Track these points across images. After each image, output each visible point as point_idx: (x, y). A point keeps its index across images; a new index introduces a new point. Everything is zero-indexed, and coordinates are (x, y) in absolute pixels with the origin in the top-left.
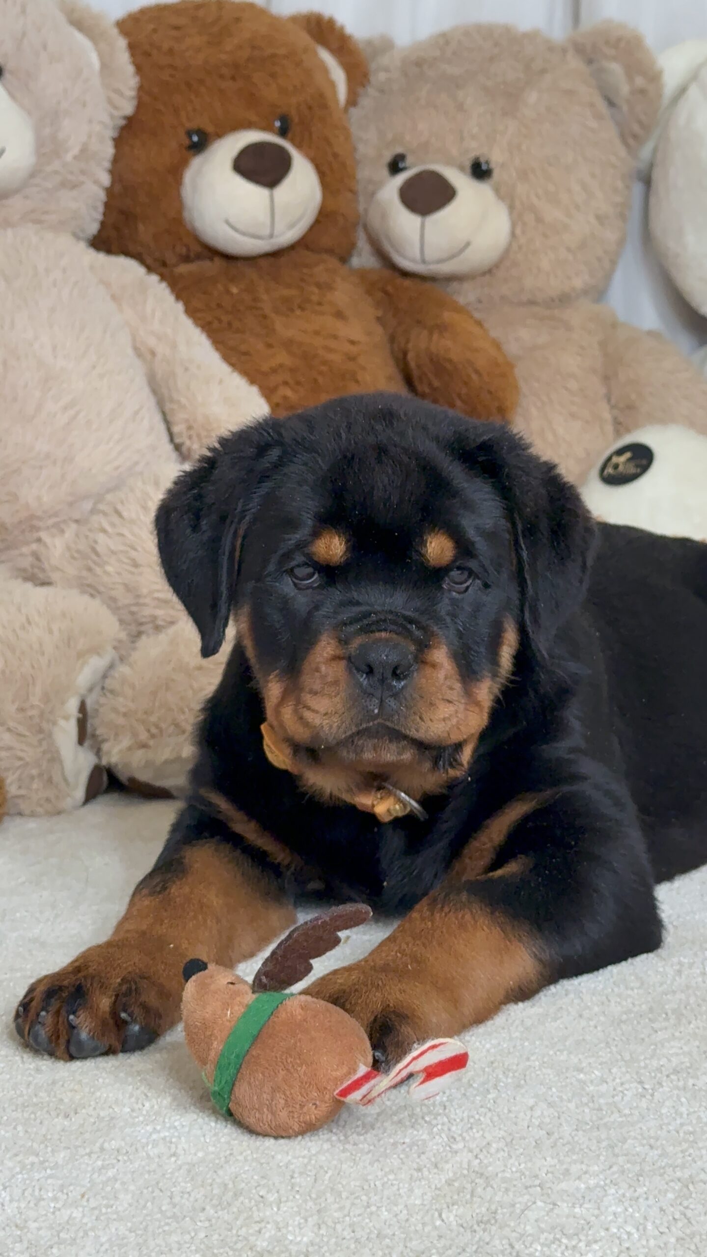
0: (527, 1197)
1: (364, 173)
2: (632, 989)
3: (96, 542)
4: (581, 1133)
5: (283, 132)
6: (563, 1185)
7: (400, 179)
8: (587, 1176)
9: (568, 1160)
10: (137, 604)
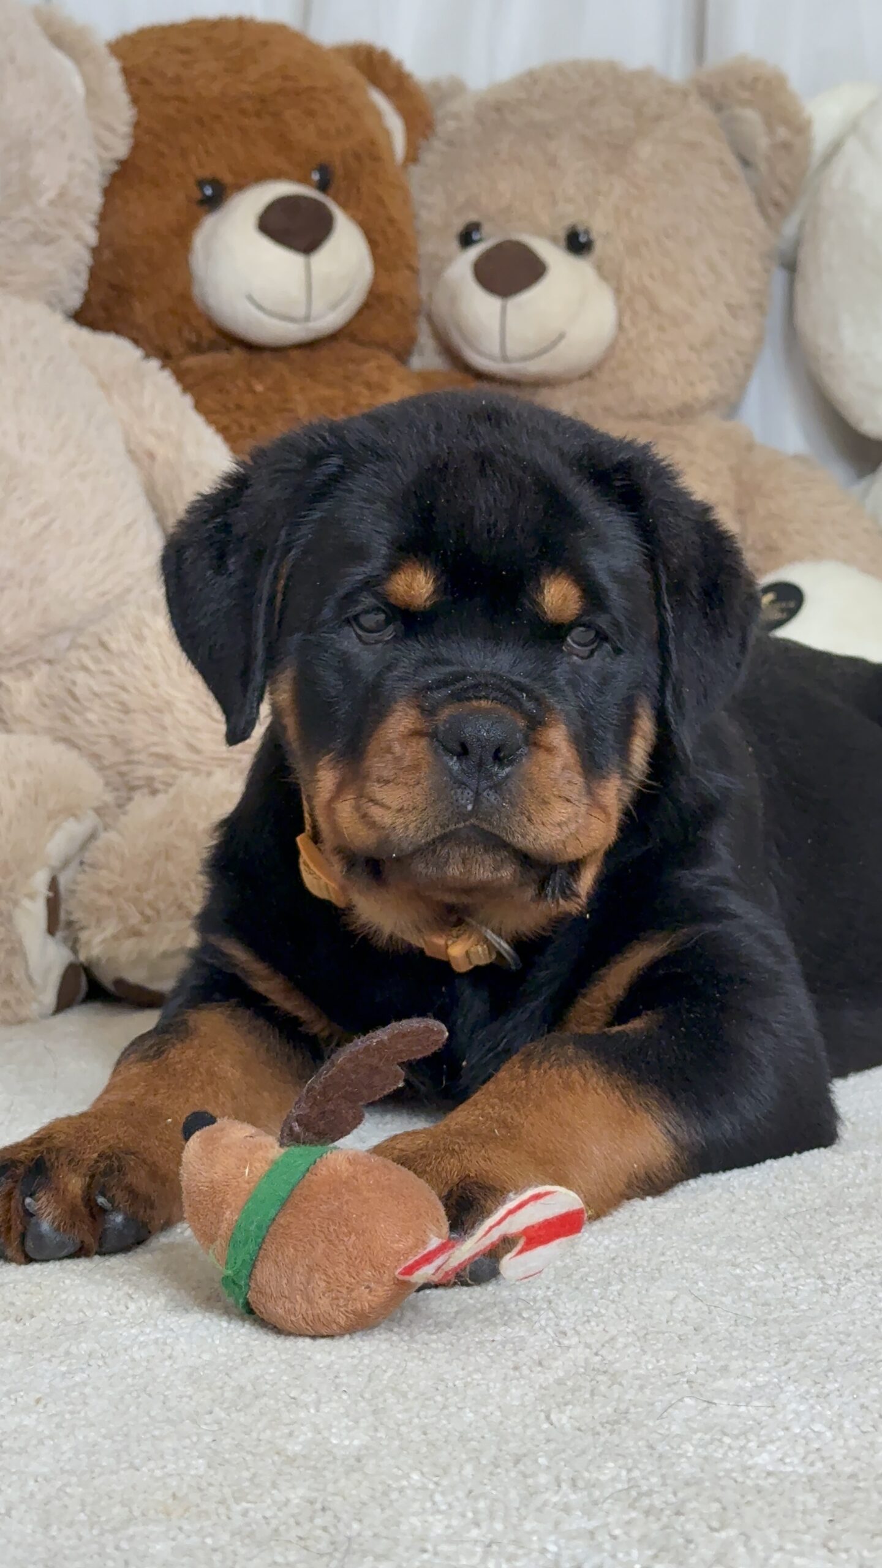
0: (670, 1396)
1: (428, 247)
2: (801, 1183)
3: (74, 683)
4: (742, 1328)
5: (323, 186)
6: (720, 1384)
7: (474, 252)
8: (754, 1373)
9: (725, 1355)
10: (129, 762)
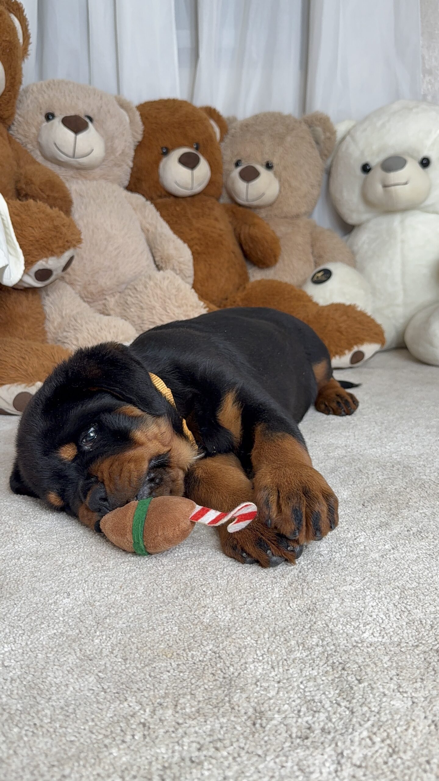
1: (226, 167)
3: (127, 299)
5: (197, 149)
7: (239, 169)
10: (143, 323)
